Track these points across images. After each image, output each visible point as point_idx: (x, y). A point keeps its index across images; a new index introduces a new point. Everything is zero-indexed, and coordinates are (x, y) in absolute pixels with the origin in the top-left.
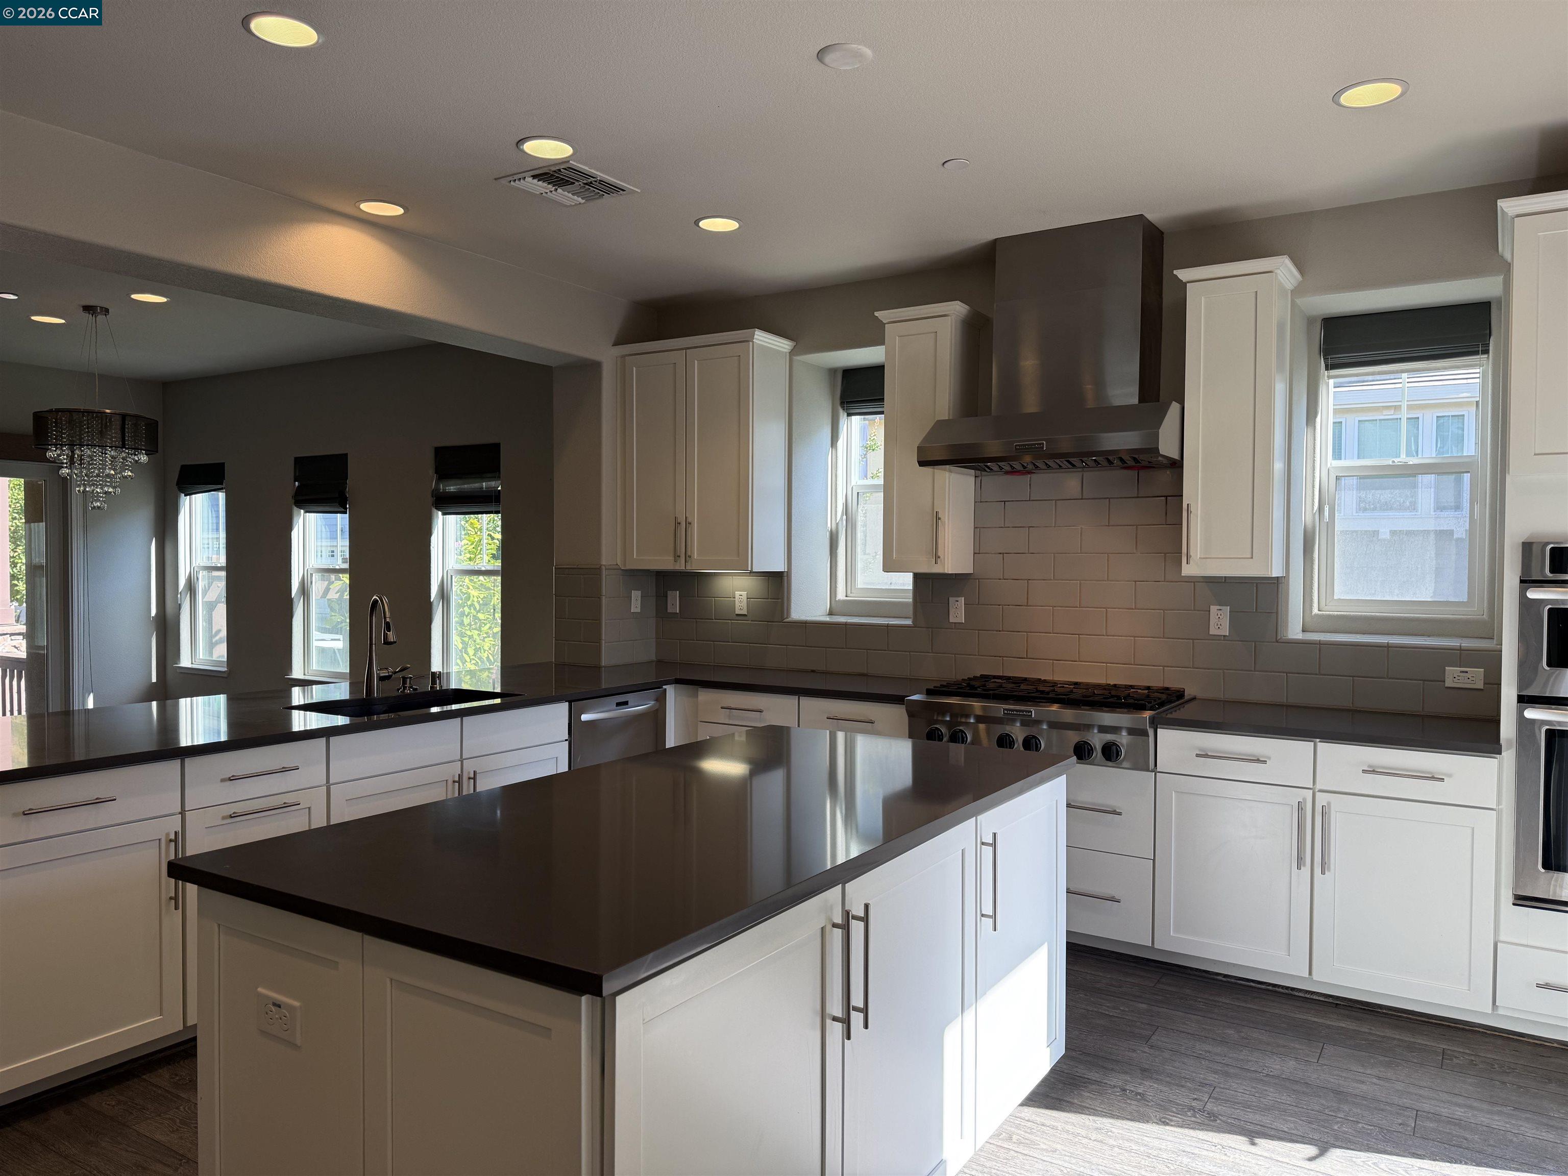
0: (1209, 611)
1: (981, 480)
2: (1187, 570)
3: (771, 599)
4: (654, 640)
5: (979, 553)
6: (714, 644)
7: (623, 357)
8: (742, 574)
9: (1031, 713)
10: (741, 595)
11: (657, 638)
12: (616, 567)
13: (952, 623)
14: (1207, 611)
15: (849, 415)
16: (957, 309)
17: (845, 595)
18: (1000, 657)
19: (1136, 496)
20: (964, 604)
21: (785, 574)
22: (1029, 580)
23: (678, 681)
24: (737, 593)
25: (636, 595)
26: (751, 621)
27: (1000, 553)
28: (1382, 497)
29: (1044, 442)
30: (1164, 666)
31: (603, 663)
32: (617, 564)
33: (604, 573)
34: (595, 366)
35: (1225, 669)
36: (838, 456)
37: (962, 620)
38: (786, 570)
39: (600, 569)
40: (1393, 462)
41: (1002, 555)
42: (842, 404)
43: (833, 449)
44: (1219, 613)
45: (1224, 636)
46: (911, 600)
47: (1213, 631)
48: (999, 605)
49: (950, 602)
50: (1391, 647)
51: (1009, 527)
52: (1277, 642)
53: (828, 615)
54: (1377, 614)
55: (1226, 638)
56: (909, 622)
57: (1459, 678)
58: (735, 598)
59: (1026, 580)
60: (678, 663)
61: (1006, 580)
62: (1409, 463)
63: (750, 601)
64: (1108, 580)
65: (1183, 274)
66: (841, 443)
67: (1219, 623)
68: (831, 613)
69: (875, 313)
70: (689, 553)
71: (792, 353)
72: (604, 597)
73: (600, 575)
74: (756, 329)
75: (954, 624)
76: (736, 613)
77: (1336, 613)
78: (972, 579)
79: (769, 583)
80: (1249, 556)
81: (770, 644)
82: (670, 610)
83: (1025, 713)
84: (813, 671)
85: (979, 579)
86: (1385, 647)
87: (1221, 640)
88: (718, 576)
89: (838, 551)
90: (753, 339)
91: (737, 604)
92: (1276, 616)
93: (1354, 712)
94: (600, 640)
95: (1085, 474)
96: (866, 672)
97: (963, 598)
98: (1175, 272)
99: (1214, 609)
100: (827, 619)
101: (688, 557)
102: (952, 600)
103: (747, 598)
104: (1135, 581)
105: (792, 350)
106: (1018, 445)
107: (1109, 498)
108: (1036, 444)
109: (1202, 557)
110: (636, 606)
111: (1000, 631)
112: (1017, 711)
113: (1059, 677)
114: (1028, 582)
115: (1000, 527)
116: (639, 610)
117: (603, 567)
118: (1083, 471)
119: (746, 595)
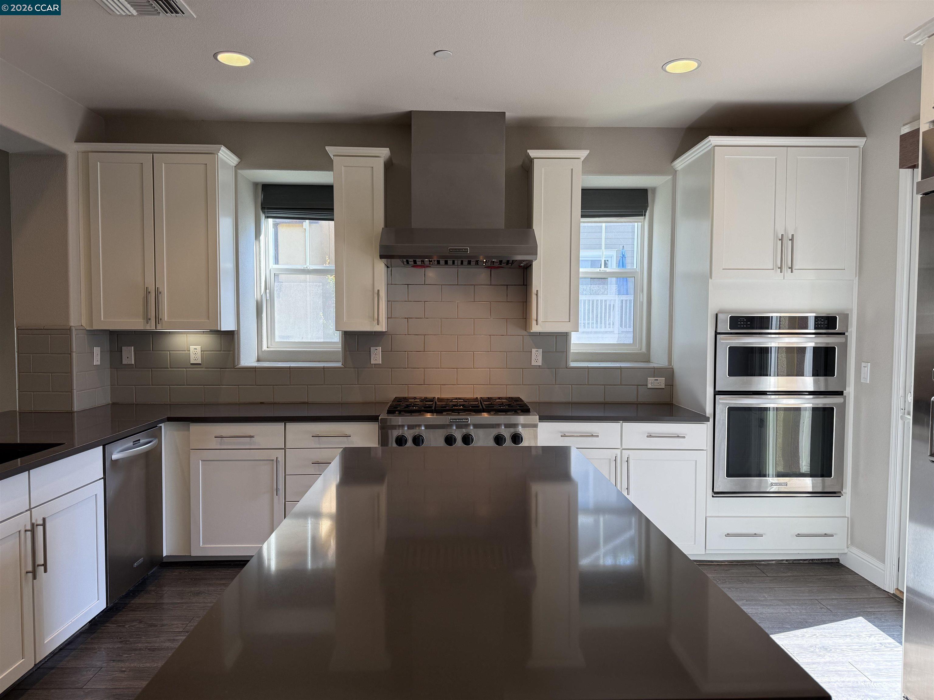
0: (531, 352)
1: (391, 270)
2: (535, 328)
3: (223, 351)
4: (110, 387)
5: (391, 318)
6: (170, 387)
7: (86, 152)
8: (195, 333)
9: (468, 420)
10: (196, 349)
11: (111, 385)
12: (82, 328)
13: (373, 364)
14: (530, 352)
15: (268, 217)
16: (384, 152)
17: (267, 347)
18: (406, 385)
19: (490, 284)
20: (381, 351)
21: (236, 333)
22: (425, 335)
23: (170, 419)
24: (192, 348)
25: (97, 350)
26: (205, 368)
27: (406, 318)
28: (594, 289)
29: (468, 248)
30: (506, 385)
31: (75, 409)
32: (82, 326)
33: (74, 333)
34: (61, 157)
35: (540, 385)
36: (261, 246)
37: (380, 362)
38: (236, 330)
39: (70, 329)
40: (600, 270)
41: (407, 319)
42: (263, 208)
43: (257, 241)
44: (537, 352)
45: (539, 366)
46: (341, 349)
47: (534, 363)
48: (405, 352)
49: (371, 351)
50: (622, 369)
51: (411, 301)
52: (567, 368)
53: (257, 361)
54: (594, 351)
55: (540, 367)
56: (339, 365)
57: (654, 383)
58: (190, 351)
59: (423, 335)
60: (134, 404)
61: (410, 335)
62: (607, 271)
63: (204, 353)
64: (474, 335)
65: (533, 153)
66: (262, 237)
67: (537, 359)
68: (258, 361)
69: (326, 147)
70: (160, 317)
71: (237, 167)
72: (74, 354)
73: (70, 335)
74: (222, 146)
75: (374, 365)
76: (191, 363)
77: (576, 351)
78: (386, 335)
79: (221, 338)
80: (568, 321)
81: (222, 385)
82: (124, 362)
83: (464, 420)
84: (262, 403)
85: (391, 335)
86: (620, 369)
87: (538, 368)
88: (172, 334)
89: (262, 315)
90: (219, 152)
91: (192, 357)
92: (566, 354)
93: (605, 405)
94: (72, 389)
95: (459, 269)
96: (307, 401)
97: (381, 347)
98: (528, 151)
99: (534, 350)
100: (256, 364)
101: (158, 320)
102: (372, 349)
103: (201, 351)
104: (490, 335)
105: (237, 165)
106: (451, 249)
107: (474, 285)
108: (463, 249)
109: (543, 321)
110: (97, 361)
111: (406, 368)
112: (458, 419)
113: (446, 395)
114: (424, 336)
115: (405, 301)
116: (99, 363)
117: (73, 329)
118: (458, 267)
119: (200, 349)
